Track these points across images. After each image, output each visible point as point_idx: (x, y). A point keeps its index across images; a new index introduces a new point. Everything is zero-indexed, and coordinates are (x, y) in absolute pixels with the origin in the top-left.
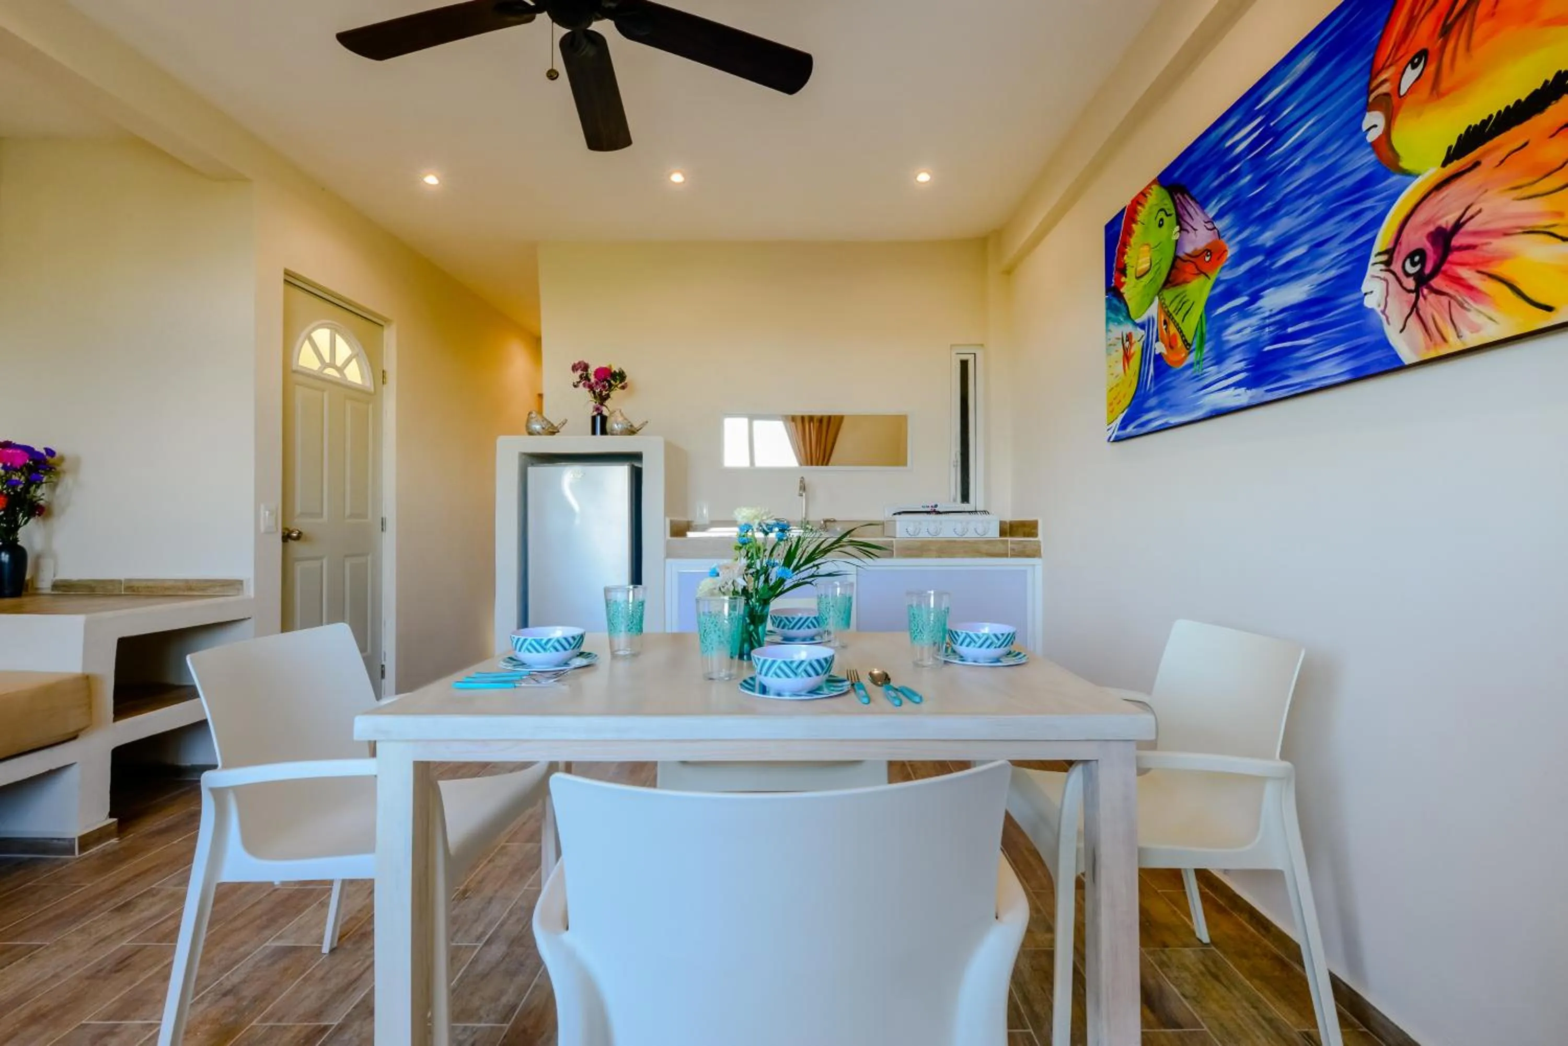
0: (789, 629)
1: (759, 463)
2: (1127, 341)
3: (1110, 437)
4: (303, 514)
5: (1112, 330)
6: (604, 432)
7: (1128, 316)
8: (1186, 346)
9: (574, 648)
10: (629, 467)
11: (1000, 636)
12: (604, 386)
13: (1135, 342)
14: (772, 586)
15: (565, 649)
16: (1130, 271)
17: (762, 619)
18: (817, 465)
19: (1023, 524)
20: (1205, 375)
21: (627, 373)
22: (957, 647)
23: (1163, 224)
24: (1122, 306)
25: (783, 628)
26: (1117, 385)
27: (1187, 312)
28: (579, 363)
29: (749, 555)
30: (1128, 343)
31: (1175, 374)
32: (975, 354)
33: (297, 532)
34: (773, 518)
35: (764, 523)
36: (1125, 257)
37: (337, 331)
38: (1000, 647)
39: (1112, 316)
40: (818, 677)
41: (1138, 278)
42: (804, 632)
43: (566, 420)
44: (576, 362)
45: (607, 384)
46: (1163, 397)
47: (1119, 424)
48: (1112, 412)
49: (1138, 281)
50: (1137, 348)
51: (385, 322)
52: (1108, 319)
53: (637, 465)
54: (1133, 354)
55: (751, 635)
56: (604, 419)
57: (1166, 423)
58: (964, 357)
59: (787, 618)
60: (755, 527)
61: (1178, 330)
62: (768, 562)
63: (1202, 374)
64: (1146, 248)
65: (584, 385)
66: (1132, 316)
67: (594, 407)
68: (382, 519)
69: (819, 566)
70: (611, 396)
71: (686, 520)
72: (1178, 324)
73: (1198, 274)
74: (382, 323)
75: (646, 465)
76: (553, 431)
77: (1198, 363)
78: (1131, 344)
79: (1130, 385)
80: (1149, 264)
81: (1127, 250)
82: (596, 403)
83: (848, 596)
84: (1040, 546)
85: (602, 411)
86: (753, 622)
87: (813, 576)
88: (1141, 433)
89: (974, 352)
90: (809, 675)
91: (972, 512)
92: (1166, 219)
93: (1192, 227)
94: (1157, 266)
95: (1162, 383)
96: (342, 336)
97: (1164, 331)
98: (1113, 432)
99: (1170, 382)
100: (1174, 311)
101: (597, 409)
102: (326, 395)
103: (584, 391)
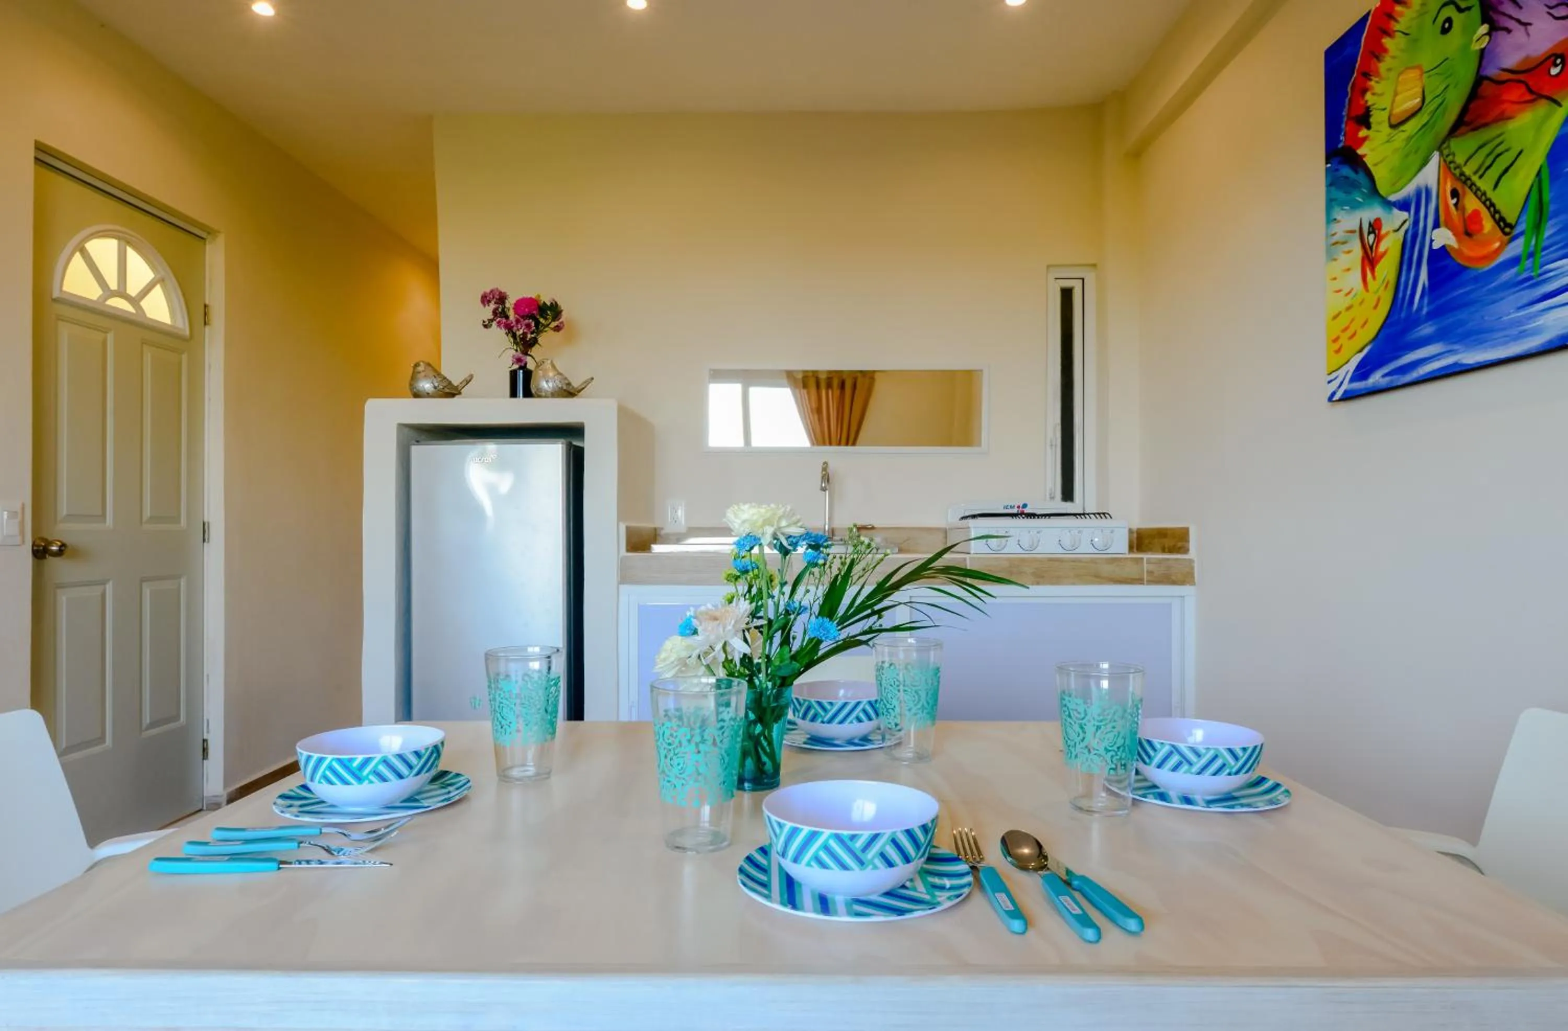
0: (823, 722)
1: (758, 442)
2: (1369, 233)
3: (1334, 394)
4: (71, 517)
5: (1339, 218)
6: (528, 394)
7: (1374, 191)
8: (1502, 230)
9: (418, 773)
10: (565, 446)
11: (1239, 753)
12: (528, 326)
13: (1387, 234)
14: (797, 652)
15: (401, 776)
16: (1378, 118)
17: (778, 714)
18: (839, 444)
19: (1162, 533)
20: (1551, 274)
21: (563, 305)
22: (1152, 772)
23: (1450, 27)
24: (1361, 178)
25: (813, 719)
26: (1349, 308)
27: (1506, 171)
28: (492, 291)
29: (754, 591)
30: (1372, 237)
31: (1476, 279)
32: (1083, 279)
33: (59, 544)
34: (799, 524)
35: (783, 534)
36: (1368, 97)
37: (129, 243)
38: (1237, 773)
39: (1339, 195)
40: (907, 865)
41: (1393, 126)
42: (852, 729)
43: (471, 377)
44: (488, 291)
45: (533, 324)
46: (1449, 320)
47: (1352, 371)
48: (1338, 351)
49: (1394, 132)
50: (1391, 245)
51: (209, 233)
52: (1330, 203)
53: (576, 443)
54: (1385, 253)
55: (757, 743)
56: (528, 375)
57: (1455, 364)
58: (1067, 284)
59: (819, 704)
60: (767, 539)
61: (1484, 203)
62: (788, 605)
63: (1540, 275)
64: (1413, 74)
65: (499, 323)
66: (1382, 192)
67: (513, 356)
68: (204, 524)
69: (884, 613)
70: (540, 340)
71: (650, 525)
72: (1484, 194)
73: (1531, 101)
74: (204, 235)
75: (589, 445)
76: (450, 391)
77: (1531, 255)
78: (1378, 239)
79: (1376, 307)
80: (1418, 100)
81: (1372, 83)
82: (516, 351)
83: (931, 666)
84: (1192, 568)
85: (526, 364)
86: (760, 719)
87: (870, 631)
88: (1399, 383)
89: (1082, 276)
90: (890, 864)
91: (1080, 515)
92: (1457, 18)
93: (1519, 21)
94: (1439, 100)
95: (1443, 300)
96: (136, 248)
97: (1453, 208)
98: (1341, 383)
99: (1467, 293)
100: (1475, 173)
101: (519, 360)
102: (110, 337)
103: (498, 333)
